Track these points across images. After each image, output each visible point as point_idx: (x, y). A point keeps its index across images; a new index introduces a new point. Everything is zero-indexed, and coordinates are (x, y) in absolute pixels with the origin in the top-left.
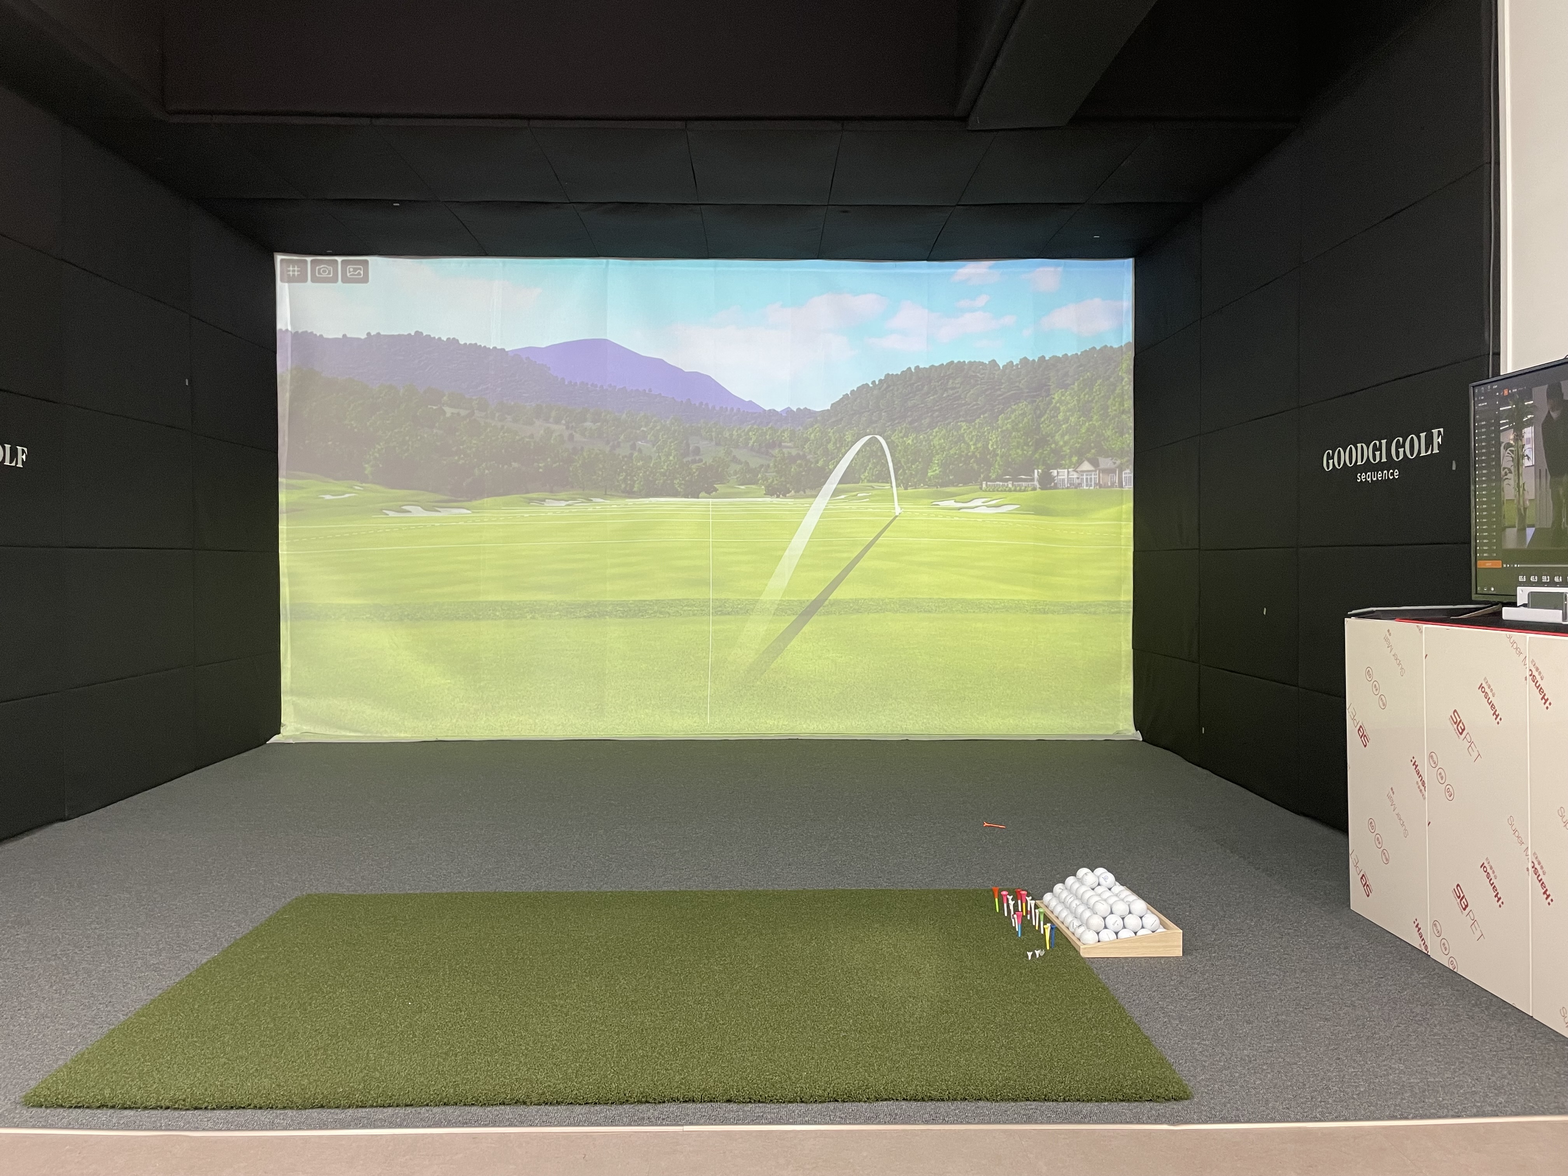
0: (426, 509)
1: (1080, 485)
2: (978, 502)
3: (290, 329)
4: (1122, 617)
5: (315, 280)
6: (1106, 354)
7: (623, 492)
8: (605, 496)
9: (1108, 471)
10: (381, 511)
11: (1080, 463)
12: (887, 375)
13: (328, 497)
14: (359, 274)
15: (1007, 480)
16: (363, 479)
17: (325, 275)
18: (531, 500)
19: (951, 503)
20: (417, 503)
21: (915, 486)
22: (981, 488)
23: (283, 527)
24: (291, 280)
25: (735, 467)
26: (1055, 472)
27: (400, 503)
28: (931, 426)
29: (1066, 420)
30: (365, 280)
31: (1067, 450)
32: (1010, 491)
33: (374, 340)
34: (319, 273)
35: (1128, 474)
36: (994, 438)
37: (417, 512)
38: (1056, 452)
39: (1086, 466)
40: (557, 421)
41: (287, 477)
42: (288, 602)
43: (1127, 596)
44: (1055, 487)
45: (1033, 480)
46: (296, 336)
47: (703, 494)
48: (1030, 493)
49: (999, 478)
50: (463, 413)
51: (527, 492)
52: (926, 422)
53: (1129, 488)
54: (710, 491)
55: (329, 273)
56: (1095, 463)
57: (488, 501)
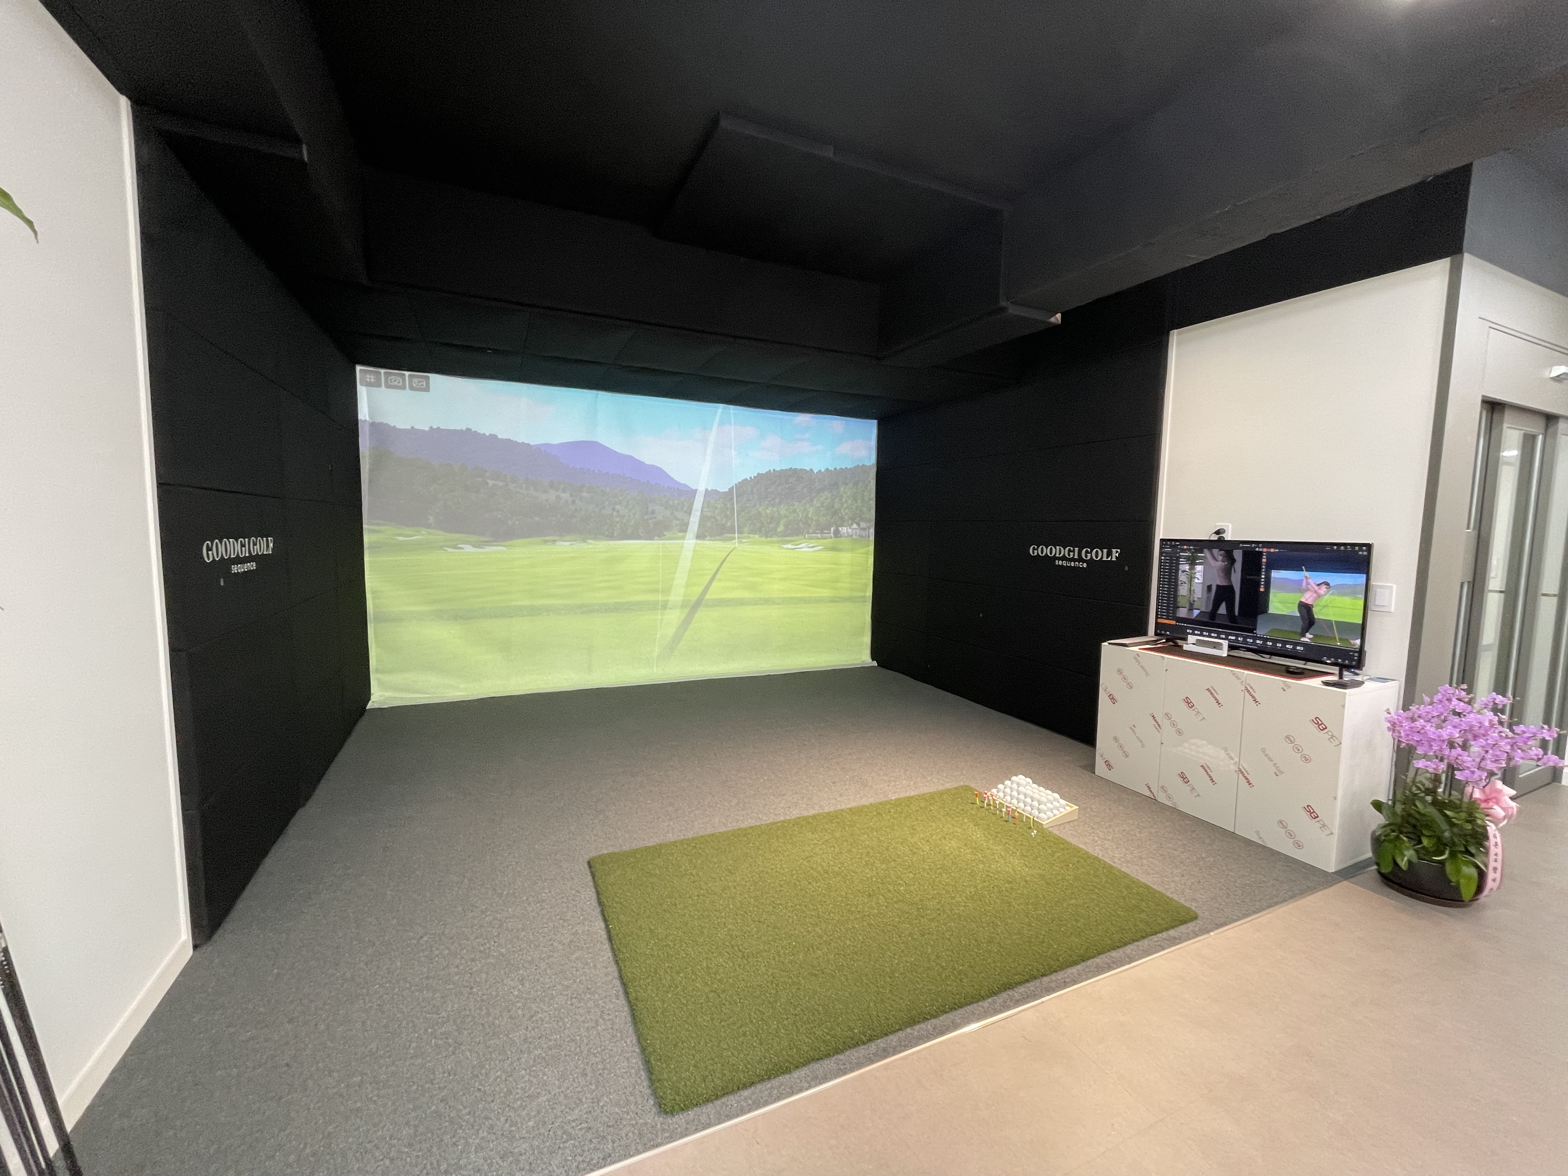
0: (474, 546)
1: (852, 535)
2: (804, 545)
3: (368, 419)
4: (866, 604)
5: (388, 386)
6: (863, 469)
7: (607, 536)
8: (595, 538)
9: (864, 529)
10: (441, 548)
11: (852, 524)
12: (759, 474)
13: (401, 538)
14: (423, 385)
15: (818, 533)
16: (428, 526)
17: (396, 383)
18: (546, 542)
19: (789, 546)
20: (467, 543)
21: (771, 537)
22: (805, 538)
23: (367, 559)
24: (368, 384)
25: (675, 522)
26: (840, 529)
27: (455, 543)
28: (780, 503)
29: (846, 502)
30: (427, 389)
31: (846, 517)
32: (819, 539)
33: (436, 432)
34: (391, 382)
35: (872, 531)
36: (811, 510)
37: (469, 549)
38: (842, 518)
39: (855, 526)
40: (564, 491)
41: (368, 524)
42: (371, 611)
43: (869, 593)
44: (841, 537)
45: (830, 533)
46: (373, 425)
47: (656, 538)
48: (829, 540)
49: (814, 532)
50: (501, 484)
51: (544, 536)
52: (777, 501)
53: (872, 538)
54: (661, 536)
55: (399, 382)
56: (858, 524)
57: (519, 541)
